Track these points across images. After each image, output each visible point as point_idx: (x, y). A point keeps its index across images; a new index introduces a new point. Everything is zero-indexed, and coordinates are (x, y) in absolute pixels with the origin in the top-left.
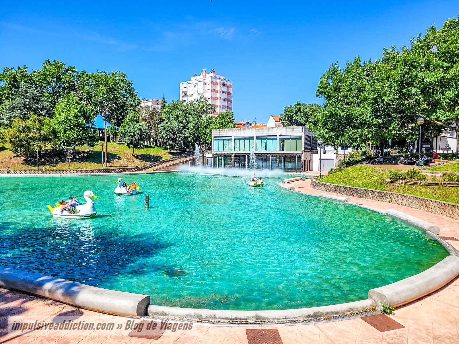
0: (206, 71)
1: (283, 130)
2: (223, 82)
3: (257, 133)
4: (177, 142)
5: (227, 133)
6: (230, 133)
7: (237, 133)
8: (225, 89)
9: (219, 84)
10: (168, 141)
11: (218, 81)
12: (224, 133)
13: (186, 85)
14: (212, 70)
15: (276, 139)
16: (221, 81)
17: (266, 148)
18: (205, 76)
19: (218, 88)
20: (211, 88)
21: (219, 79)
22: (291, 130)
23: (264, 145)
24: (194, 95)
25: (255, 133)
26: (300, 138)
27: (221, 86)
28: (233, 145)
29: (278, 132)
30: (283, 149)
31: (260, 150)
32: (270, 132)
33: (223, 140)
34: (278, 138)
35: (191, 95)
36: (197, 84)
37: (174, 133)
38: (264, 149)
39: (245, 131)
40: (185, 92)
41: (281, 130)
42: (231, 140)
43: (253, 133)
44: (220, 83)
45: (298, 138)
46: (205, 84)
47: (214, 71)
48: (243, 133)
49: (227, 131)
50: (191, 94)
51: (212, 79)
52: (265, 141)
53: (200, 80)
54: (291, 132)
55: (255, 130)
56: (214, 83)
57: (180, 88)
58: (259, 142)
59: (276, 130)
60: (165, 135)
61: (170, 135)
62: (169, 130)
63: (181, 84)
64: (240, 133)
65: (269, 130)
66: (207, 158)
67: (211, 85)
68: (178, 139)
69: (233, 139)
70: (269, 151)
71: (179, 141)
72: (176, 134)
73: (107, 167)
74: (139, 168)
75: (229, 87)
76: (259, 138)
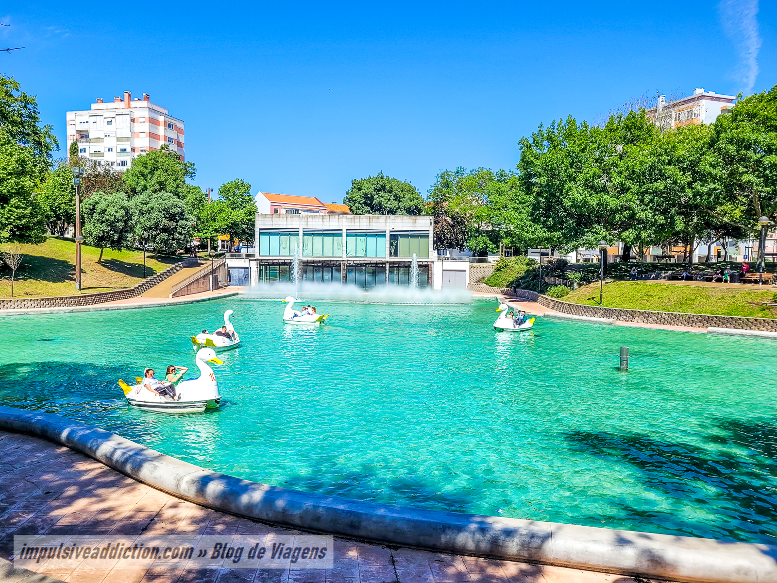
0: (129, 95)
1: (397, 221)
2: (170, 120)
3: (347, 224)
4: (177, 235)
5: (289, 223)
6: (294, 223)
7: (309, 223)
8: (173, 134)
9: (162, 123)
10: (158, 234)
11: (161, 119)
12: (281, 223)
13: (86, 118)
14: (144, 94)
15: (384, 236)
16: (167, 119)
17: (365, 251)
18: (129, 104)
19: (161, 131)
20: (147, 130)
21: (161, 114)
22: (411, 221)
23: (361, 246)
24: (106, 139)
25: (344, 224)
26: (427, 236)
27: (167, 128)
28: (301, 244)
29: (388, 224)
30: (396, 254)
31: (355, 255)
32: (374, 224)
33: (280, 234)
34: (388, 235)
35: (98, 140)
36: (114, 120)
37: (172, 218)
38: (361, 253)
39: (325, 220)
40: (81, 131)
41: (394, 221)
42: (298, 235)
43: (341, 224)
44: (165, 122)
45: (425, 236)
46: (133, 120)
47: (147, 98)
48: (321, 223)
49: (289, 219)
50: (99, 138)
51: (150, 113)
52: (363, 238)
53: (120, 110)
54: (411, 225)
55: (344, 220)
56: (153, 122)
57: (69, 123)
58: (352, 240)
59: (384, 221)
60: (153, 222)
61: (165, 222)
62: (161, 212)
63: (70, 116)
64: (314, 223)
65: (371, 220)
66: (229, 268)
67: (147, 124)
68: (179, 229)
69: (301, 234)
70: (371, 257)
71: (181, 234)
72: (177, 221)
73: (81, 289)
74: (133, 290)
75: (180, 131)
76: (352, 234)
